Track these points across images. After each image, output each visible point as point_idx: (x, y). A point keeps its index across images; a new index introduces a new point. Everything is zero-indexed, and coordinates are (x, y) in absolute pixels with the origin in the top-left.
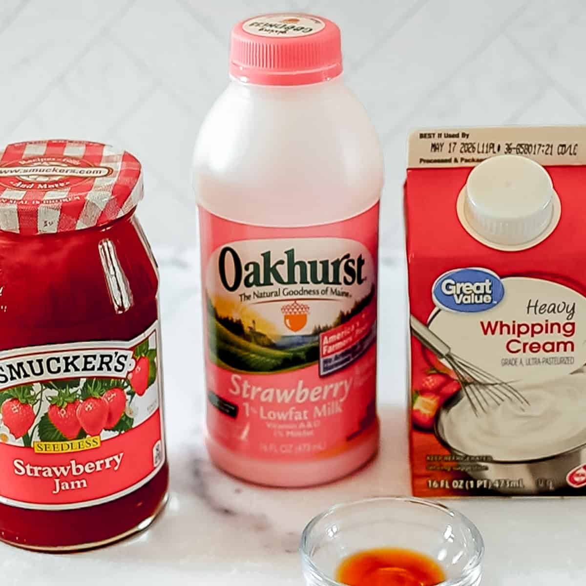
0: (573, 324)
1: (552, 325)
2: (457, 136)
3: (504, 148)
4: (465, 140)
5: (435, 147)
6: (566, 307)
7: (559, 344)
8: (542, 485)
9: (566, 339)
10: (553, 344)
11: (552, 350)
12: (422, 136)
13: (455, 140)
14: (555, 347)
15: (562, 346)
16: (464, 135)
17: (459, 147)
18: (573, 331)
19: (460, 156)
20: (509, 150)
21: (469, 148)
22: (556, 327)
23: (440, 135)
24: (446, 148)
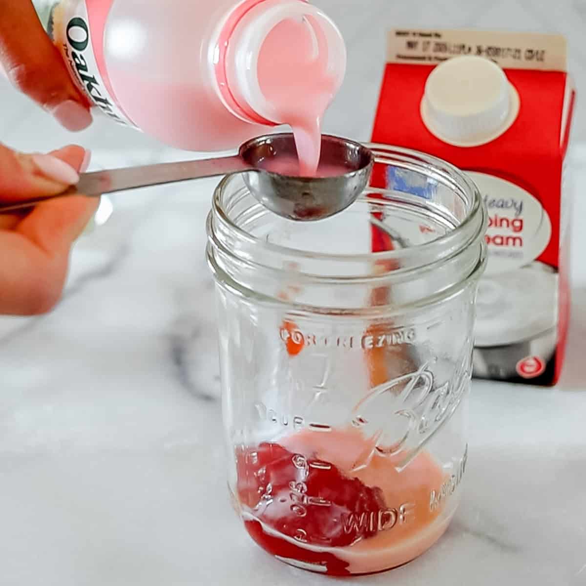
0: (521, 221)
1: (502, 220)
2: (429, 35)
3: (474, 50)
4: (438, 40)
5: (411, 45)
6: (514, 204)
7: (508, 238)
8: (493, 371)
9: (515, 235)
10: (502, 238)
11: (502, 244)
12: (399, 34)
13: (427, 39)
14: (504, 241)
15: (511, 241)
16: (438, 35)
17: (432, 46)
18: (521, 228)
19: (433, 54)
20: (479, 51)
21: (441, 47)
22: (505, 223)
23: (414, 34)
24: (420, 46)
